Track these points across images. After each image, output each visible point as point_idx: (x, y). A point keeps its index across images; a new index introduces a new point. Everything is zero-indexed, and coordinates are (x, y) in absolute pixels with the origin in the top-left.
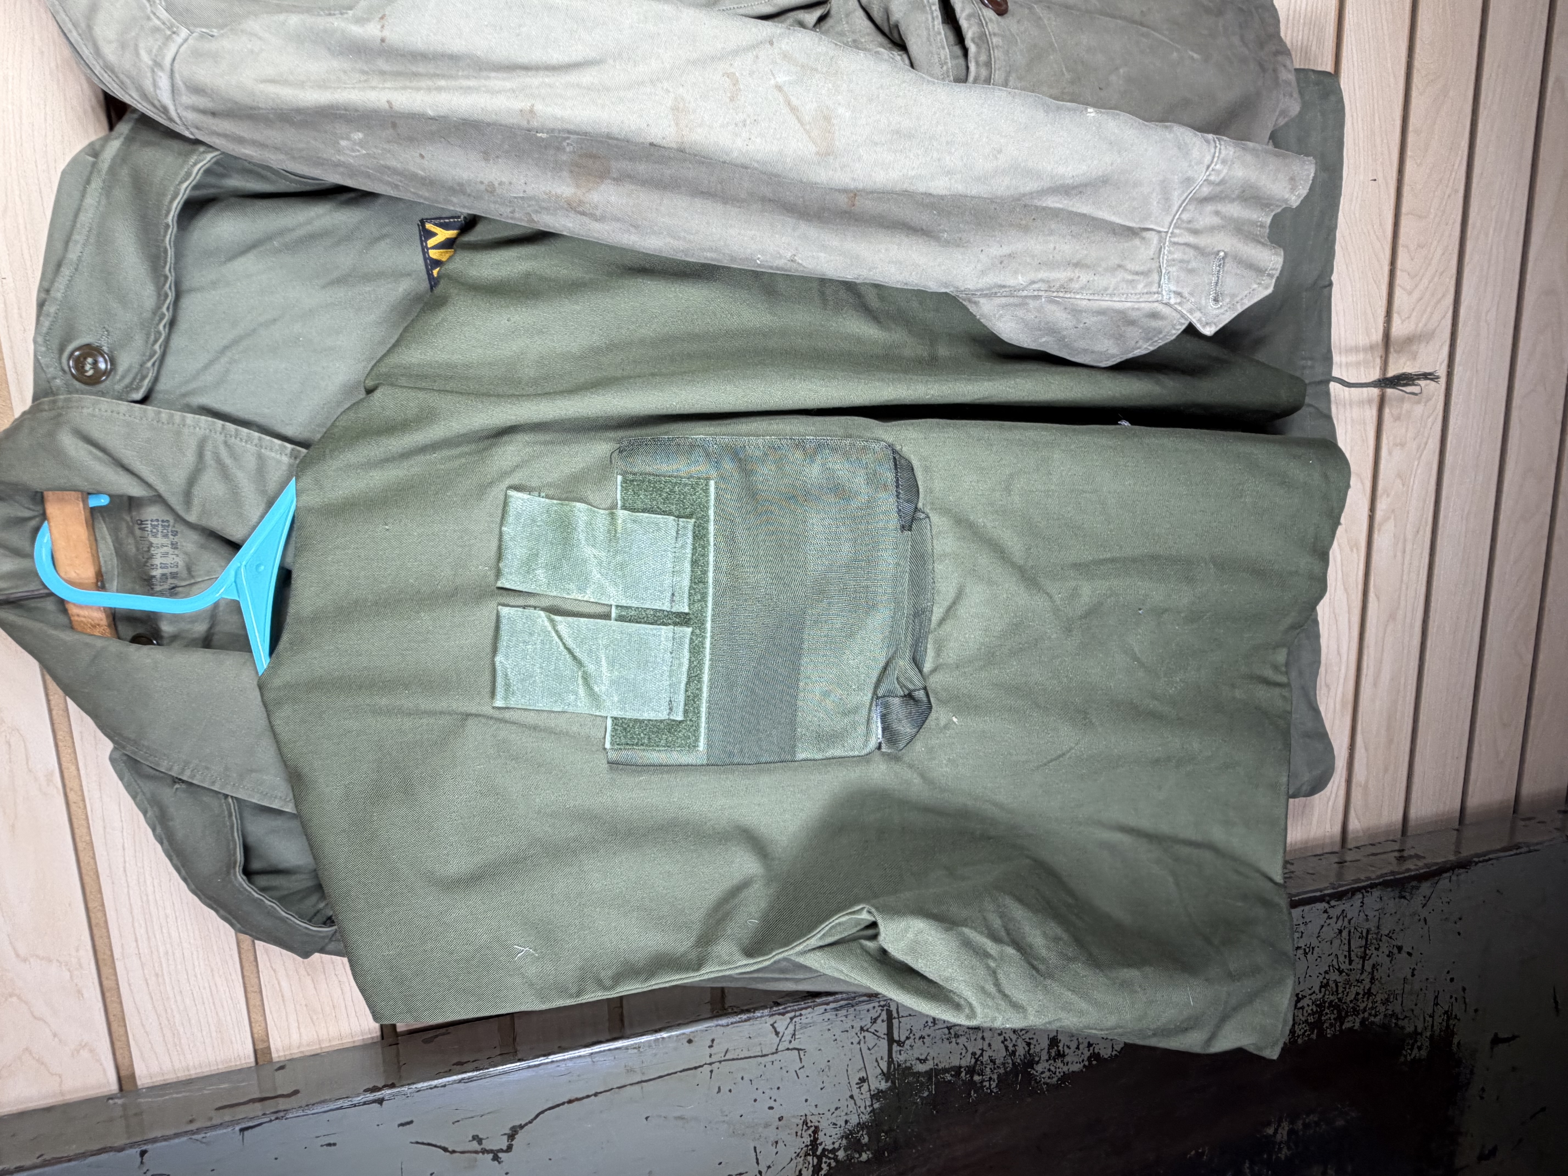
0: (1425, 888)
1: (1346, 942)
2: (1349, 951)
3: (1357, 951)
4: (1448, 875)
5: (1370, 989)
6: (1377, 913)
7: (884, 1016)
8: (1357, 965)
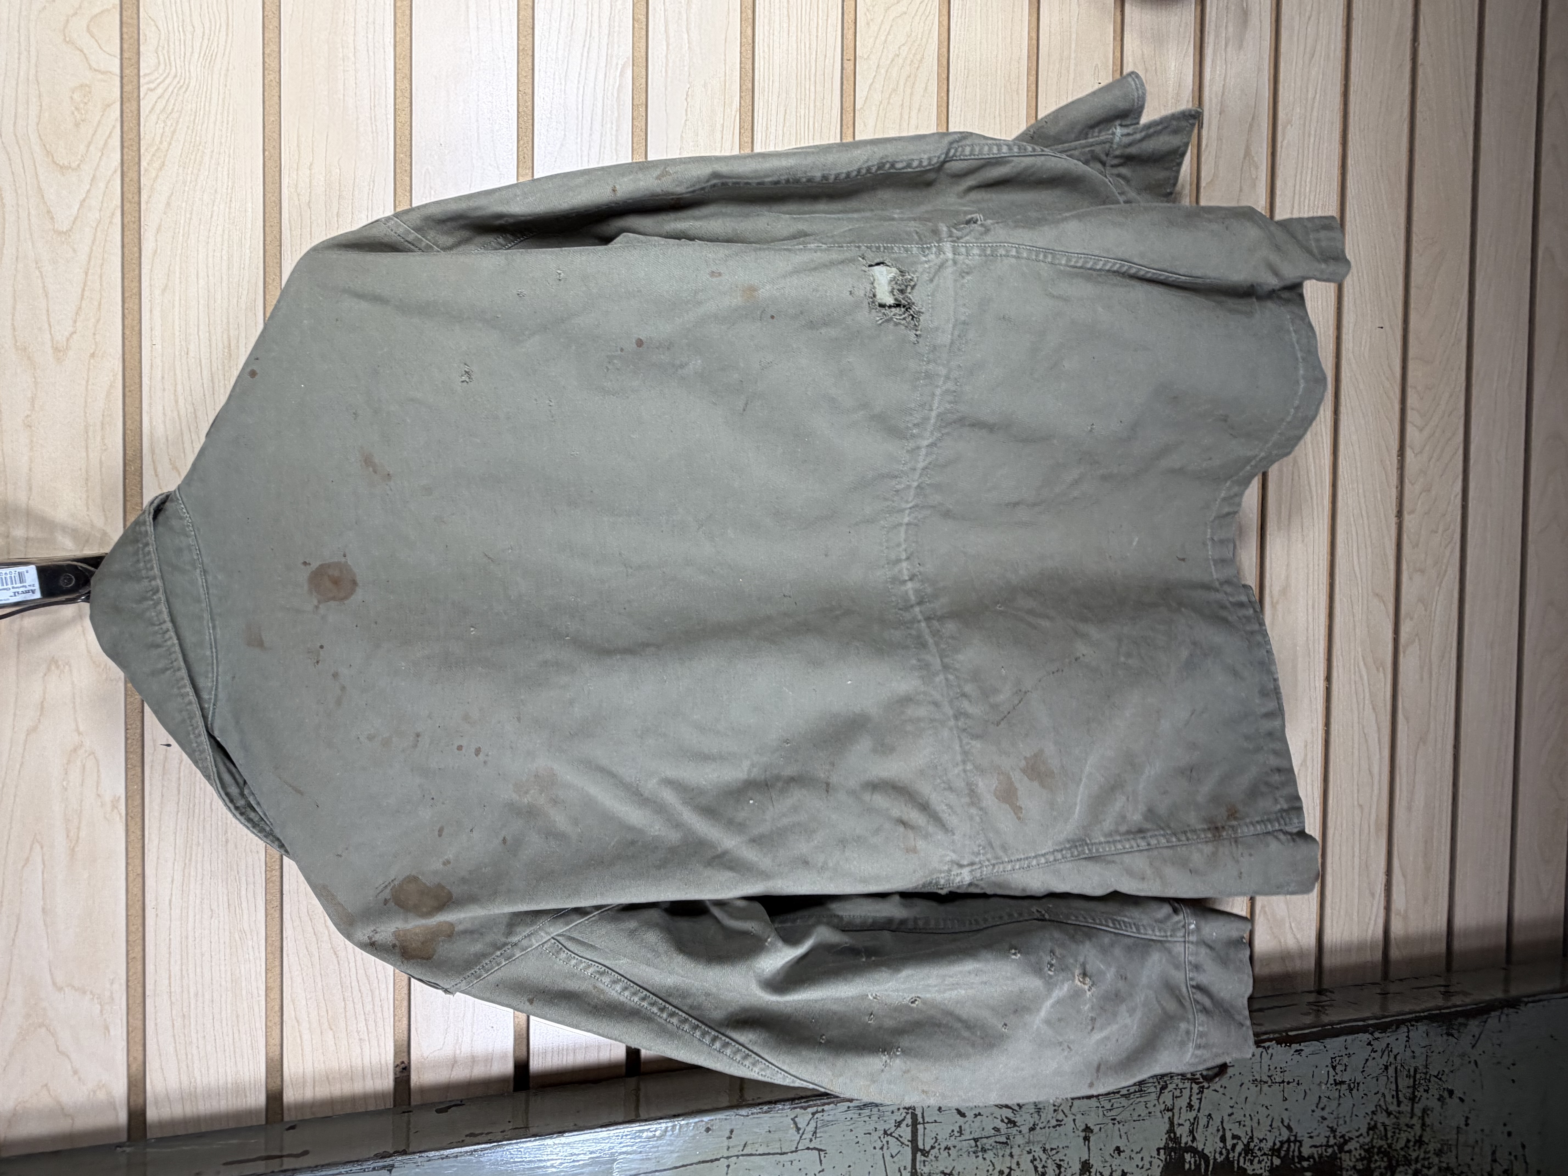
0: (1474, 1026)
1: (1393, 1080)
2: (1397, 1090)
3: (1405, 1092)
4: (1497, 1013)
5: (1421, 1137)
6: (1424, 1050)
7: (909, 1120)
8: (1406, 1107)
